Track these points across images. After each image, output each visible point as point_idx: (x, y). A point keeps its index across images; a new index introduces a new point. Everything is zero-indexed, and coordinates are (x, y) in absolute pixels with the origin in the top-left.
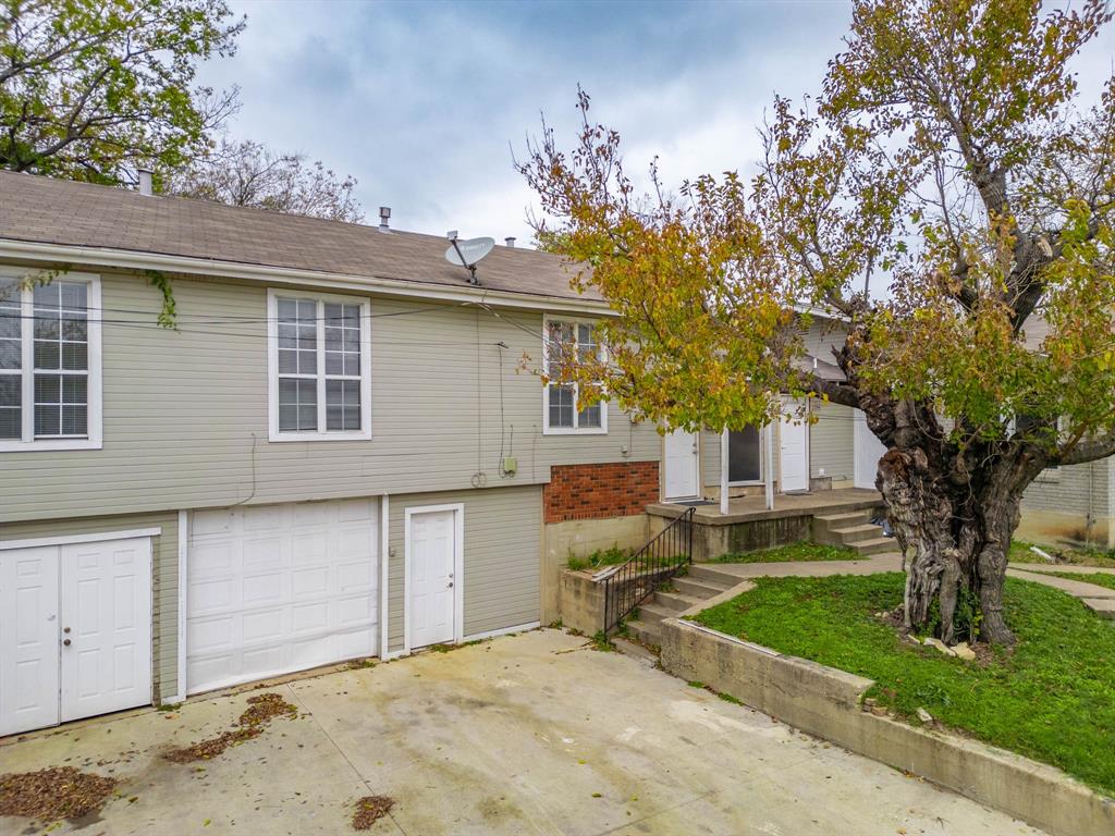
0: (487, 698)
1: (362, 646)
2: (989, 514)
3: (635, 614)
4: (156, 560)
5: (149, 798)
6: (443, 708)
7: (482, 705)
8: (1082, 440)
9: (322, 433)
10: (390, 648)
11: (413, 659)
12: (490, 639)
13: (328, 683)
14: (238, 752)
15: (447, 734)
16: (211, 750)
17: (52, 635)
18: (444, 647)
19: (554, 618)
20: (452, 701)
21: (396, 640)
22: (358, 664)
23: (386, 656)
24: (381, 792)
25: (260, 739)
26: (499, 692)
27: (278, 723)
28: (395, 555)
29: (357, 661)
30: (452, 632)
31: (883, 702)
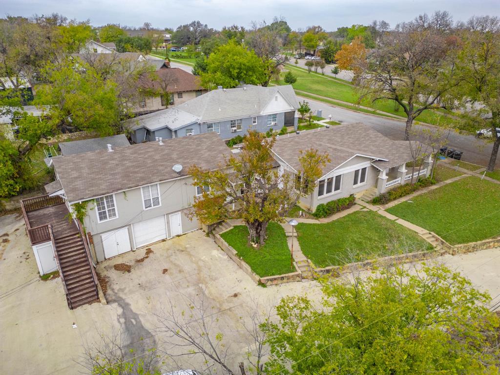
0: (184, 249)
1: (164, 237)
2: (262, 226)
3: (214, 229)
4: (128, 231)
5: (136, 268)
6: (177, 252)
7: (183, 251)
8: (286, 206)
9: (153, 207)
10: (169, 237)
11: (173, 239)
12: (188, 233)
13: (157, 245)
14: (146, 260)
15: (176, 258)
16: (142, 260)
17: (116, 243)
18: (178, 236)
19: (201, 228)
20: (178, 250)
21: (170, 235)
22: (164, 240)
23: (168, 239)
24: (166, 268)
25: (149, 258)
26: (186, 248)
27: (151, 255)
28: (168, 223)
29: (163, 240)
30: (180, 233)
31: (238, 255)
